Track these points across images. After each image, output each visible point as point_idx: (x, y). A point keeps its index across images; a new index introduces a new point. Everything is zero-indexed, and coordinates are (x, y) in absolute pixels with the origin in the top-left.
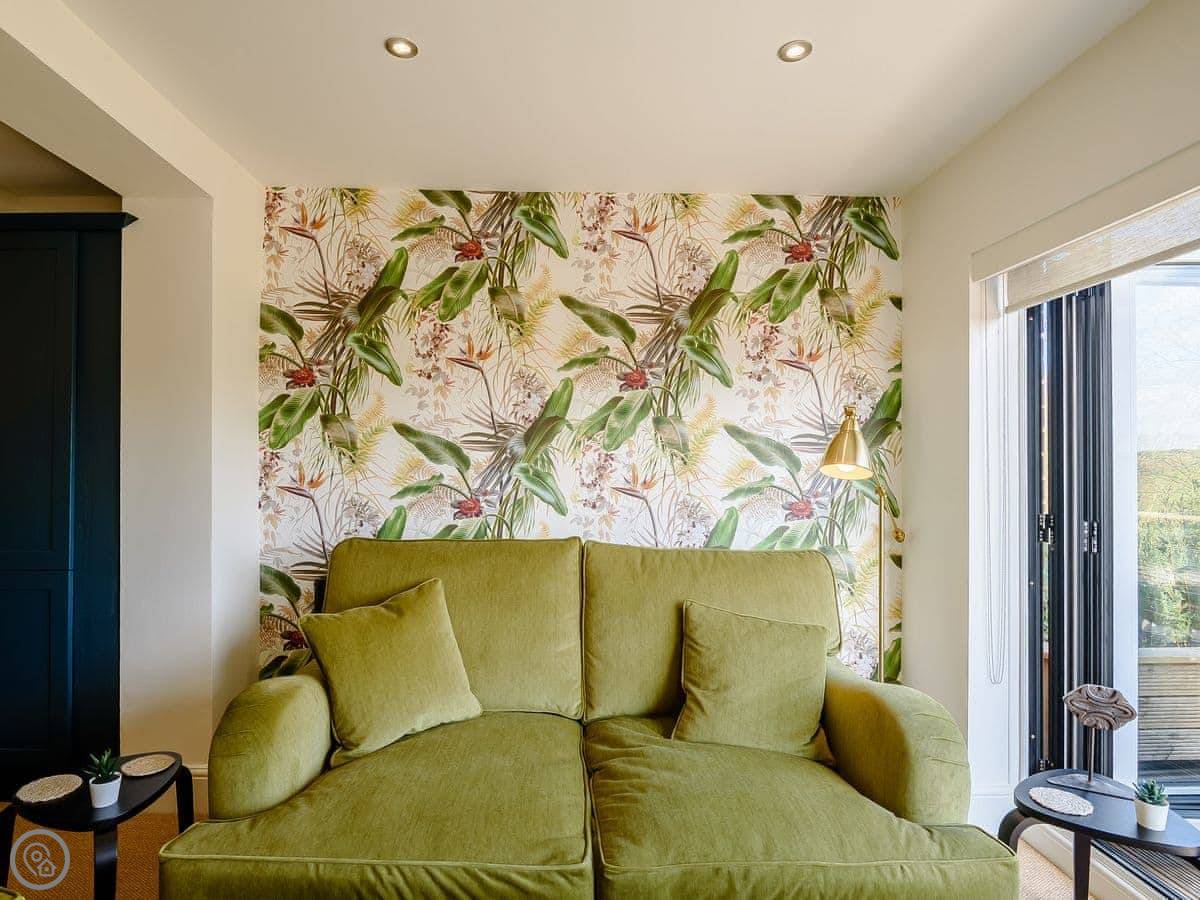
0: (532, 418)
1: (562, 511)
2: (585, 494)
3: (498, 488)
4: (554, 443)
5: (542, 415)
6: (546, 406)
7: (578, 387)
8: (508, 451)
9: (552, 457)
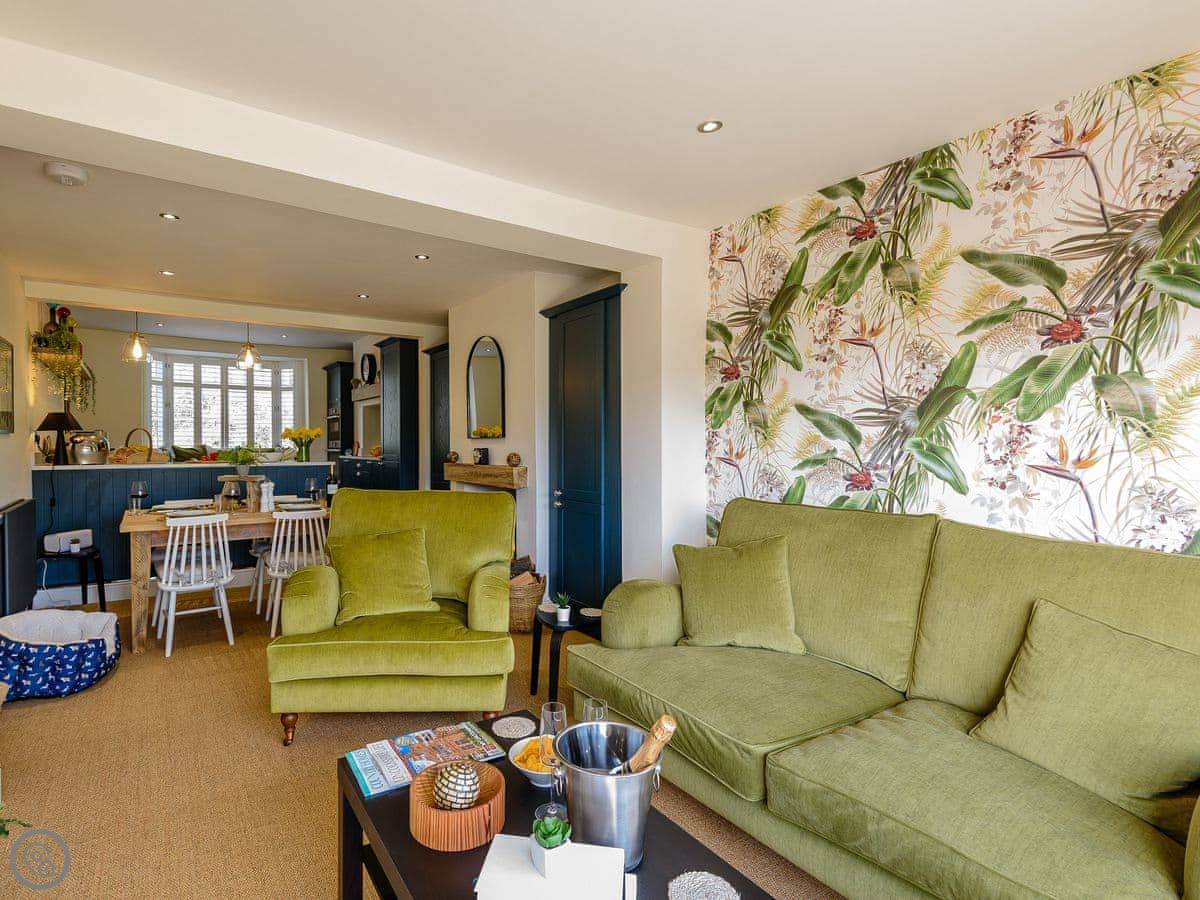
0: (927, 389)
1: (961, 490)
3: (889, 462)
4: (952, 415)
5: (938, 386)
6: (943, 377)
7: (982, 352)
8: (901, 425)
9: (948, 429)
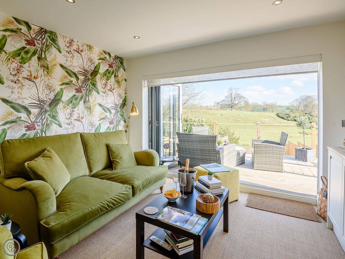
0: (51, 99)
1: (61, 126)
2: (67, 121)
3: (41, 121)
4: (58, 107)
5: (54, 98)
6: (56, 96)
7: (65, 91)
8: (44, 109)
9: (57, 110)
